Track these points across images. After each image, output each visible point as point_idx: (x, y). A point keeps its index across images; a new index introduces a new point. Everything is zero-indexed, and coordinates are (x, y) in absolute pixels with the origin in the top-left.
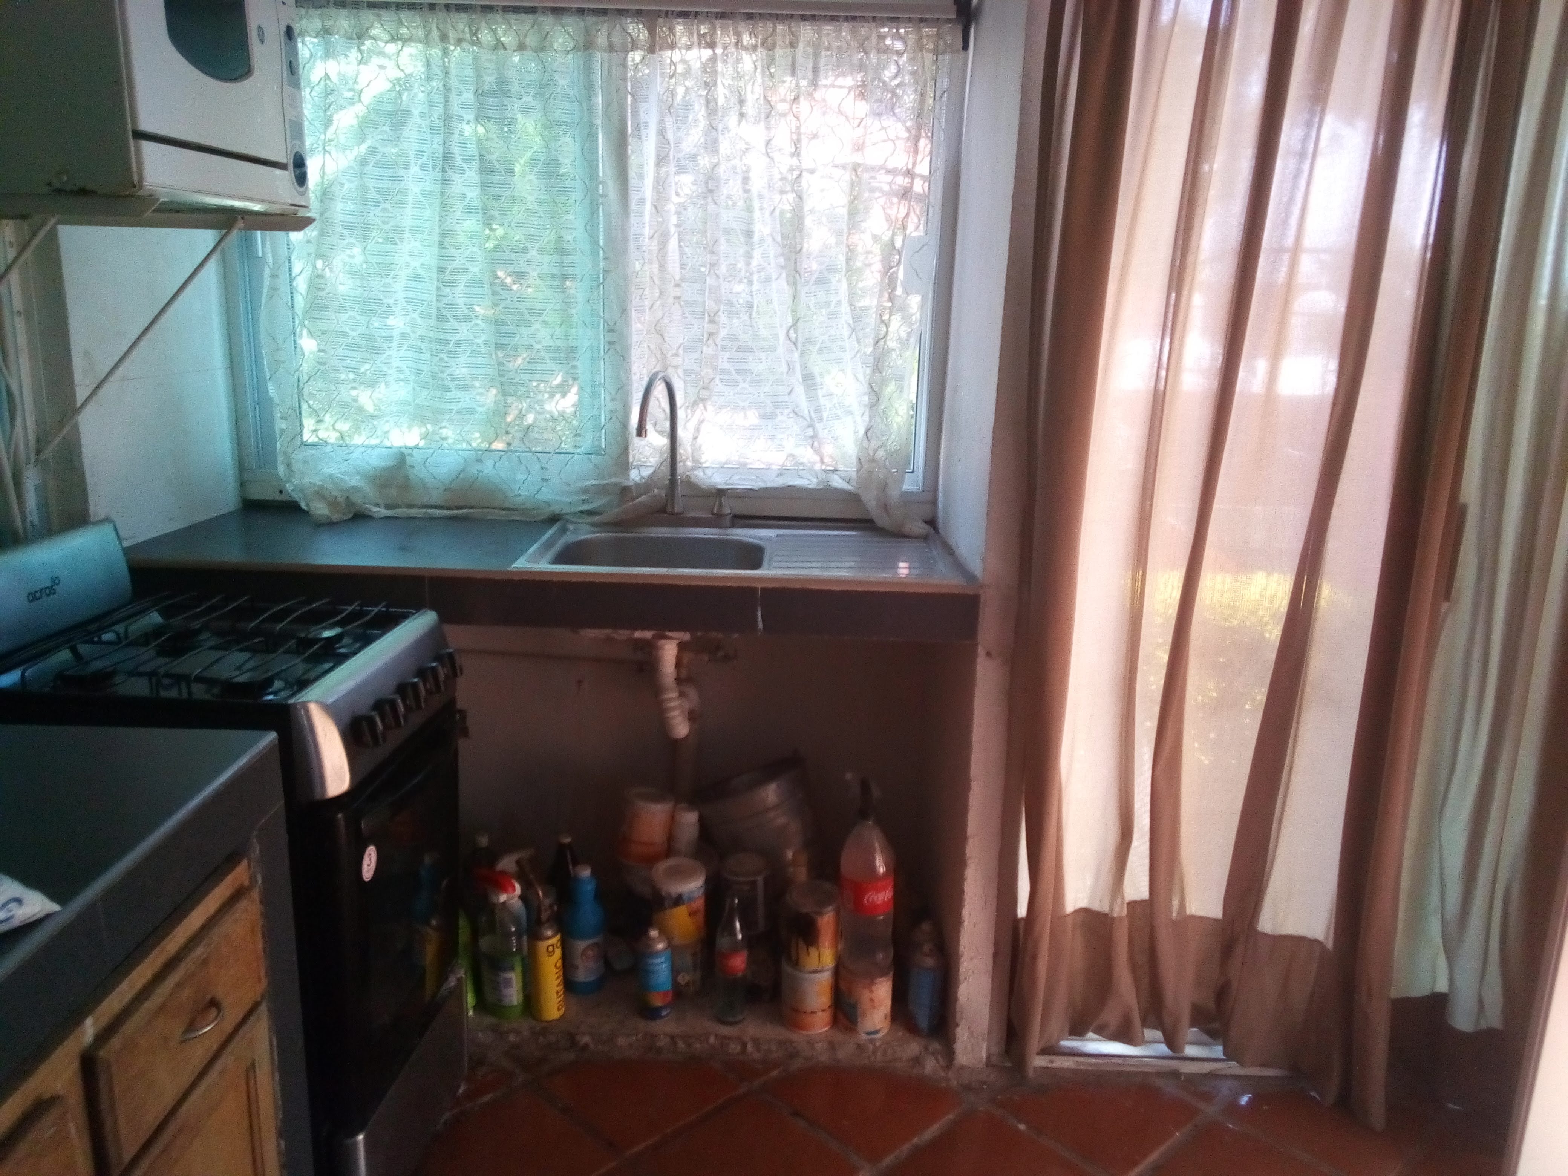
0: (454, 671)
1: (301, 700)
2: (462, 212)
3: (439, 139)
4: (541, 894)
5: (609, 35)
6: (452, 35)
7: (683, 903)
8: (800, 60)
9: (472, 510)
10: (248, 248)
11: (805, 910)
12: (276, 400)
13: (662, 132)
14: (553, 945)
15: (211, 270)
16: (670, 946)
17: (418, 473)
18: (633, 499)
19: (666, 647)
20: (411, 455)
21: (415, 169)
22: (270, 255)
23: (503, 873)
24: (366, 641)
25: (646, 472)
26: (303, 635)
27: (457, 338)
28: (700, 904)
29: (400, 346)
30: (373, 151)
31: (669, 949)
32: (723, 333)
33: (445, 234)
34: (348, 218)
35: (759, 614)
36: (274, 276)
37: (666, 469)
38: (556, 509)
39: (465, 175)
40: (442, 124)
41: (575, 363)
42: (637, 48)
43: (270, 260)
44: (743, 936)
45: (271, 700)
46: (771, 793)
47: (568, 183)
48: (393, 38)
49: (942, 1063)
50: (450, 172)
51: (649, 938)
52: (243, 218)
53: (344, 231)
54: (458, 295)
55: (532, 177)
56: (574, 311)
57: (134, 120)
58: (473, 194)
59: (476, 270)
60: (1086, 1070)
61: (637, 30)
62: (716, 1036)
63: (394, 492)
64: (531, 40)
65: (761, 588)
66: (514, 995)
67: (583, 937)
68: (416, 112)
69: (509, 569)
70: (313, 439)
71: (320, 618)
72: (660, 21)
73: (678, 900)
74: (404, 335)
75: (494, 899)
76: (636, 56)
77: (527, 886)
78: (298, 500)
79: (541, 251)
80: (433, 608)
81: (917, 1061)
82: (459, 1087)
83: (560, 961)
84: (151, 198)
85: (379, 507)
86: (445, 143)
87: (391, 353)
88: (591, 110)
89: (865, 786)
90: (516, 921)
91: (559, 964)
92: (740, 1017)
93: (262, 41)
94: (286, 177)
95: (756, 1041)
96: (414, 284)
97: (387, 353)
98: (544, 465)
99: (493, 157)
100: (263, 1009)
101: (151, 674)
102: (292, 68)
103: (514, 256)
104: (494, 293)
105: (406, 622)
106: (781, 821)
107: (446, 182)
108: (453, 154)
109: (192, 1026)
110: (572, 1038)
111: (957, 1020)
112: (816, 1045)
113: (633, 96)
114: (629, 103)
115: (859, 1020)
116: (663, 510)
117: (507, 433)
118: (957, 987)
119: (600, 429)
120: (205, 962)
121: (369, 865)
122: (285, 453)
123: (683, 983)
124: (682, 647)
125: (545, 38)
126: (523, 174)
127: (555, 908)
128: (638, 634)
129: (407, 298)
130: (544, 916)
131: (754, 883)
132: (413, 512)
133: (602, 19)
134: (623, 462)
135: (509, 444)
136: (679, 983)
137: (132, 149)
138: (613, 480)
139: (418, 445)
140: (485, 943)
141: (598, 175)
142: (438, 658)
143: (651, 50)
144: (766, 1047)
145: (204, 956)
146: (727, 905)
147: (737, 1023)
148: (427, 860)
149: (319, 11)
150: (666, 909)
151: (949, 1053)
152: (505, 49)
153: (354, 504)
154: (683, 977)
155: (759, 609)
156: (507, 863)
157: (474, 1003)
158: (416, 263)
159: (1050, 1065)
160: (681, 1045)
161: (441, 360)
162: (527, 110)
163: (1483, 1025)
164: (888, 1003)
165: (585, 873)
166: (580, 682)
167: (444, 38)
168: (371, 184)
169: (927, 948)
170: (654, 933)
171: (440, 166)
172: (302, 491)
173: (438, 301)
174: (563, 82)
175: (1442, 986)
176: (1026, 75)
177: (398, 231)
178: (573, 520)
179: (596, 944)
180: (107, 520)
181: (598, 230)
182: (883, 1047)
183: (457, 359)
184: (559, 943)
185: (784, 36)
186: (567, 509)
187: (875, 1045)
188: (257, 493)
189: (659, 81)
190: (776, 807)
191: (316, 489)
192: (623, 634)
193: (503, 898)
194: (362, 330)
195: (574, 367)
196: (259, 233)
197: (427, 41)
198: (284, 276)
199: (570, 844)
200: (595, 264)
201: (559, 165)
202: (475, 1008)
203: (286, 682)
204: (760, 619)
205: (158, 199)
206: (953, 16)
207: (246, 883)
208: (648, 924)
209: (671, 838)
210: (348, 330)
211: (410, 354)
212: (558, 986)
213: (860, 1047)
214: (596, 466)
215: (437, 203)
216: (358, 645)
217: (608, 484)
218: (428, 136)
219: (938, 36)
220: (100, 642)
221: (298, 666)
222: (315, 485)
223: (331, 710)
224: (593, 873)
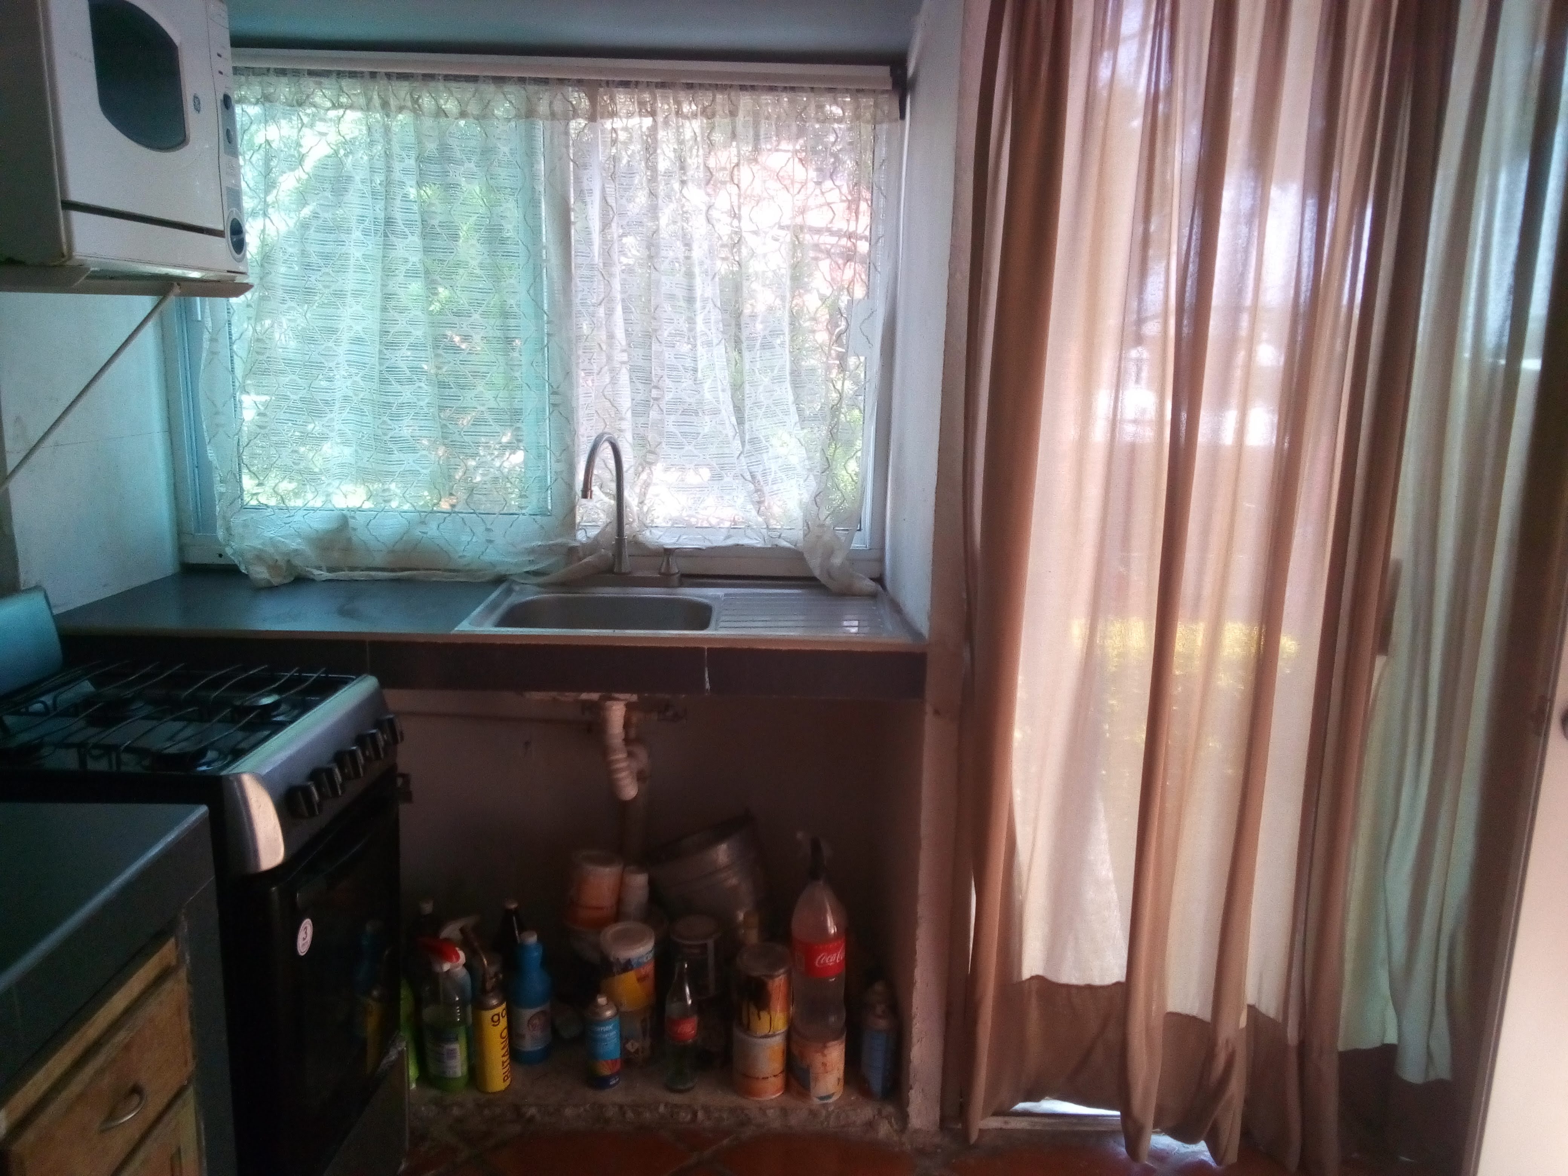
0: (395, 737)
1: (235, 771)
2: (405, 276)
3: (381, 205)
4: (486, 962)
5: (551, 103)
6: (393, 102)
7: (632, 969)
8: (740, 129)
9: (415, 572)
10: (187, 313)
11: (755, 974)
12: (215, 463)
13: (604, 199)
14: (498, 1015)
15: (149, 334)
16: (619, 1013)
17: (361, 533)
18: (580, 559)
19: (614, 708)
20: (353, 518)
21: (357, 234)
22: (209, 319)
23: (447, 940)
24: (304, 707)
25: (593, 533)
26: (238, 703)
27: (400, 401)
28: (649, 969)
29: (342, 408)
30: (315, 216)
31: (618, 1017)
32: (668, 396)
33: (387, 297)
34: (291, 283)
35: (707, 675)
36: (213, 340)
37: (612, 530)
38: (502, 570)
39: (408, 240)
40: (383, 190)
41: (518, 425)
42: (579, 117)
43: (209, 324)
44: (692, 1002)
45: (204, 771)
46: (722, 853)
47: (511, 248)
48: (334, 105)
49: (895, 1127)
50: (392, 238)
51: (597, 1006)
52: (179, 284)
53: (285, 295)
54: (402, 357)
55: (474, 242)
56: (517, 374)
57: (64, 190)
58: (415, 258)
59: (419, 333)
60: (1041, 1130)
61: (579, 99)
62: (666, 1105)
63: (336, 555)
64: (473, 108)
65: (708, 649)
66: (458, 1066)
67: (531, 1006)
68: (358, 178)
69: (453, 632)
70: (254, 503)
71: (257, 685)
72: (601, 90)
73: (627, 966)
74: (346, 398)
75: (437, 969)
76: (577, 124)
77: (471, 955)
78: (236, 562)
79: (484, 314)
80: (372, 673)
81: (870, 1125)
82: (400, 1163)
83: (506, 1031)
84: (80, 269)
85: (321, 570)
86: (386, 209)
87: (332, 416)
88: (533, 177)
89: (816, 846)
90: (461, 991)
91: (505, 1033)
92: (689, 1085)
93: (198, 110)
94: (223, 245)
95: (706, 1109)
96: (355, 347)
97: (330, 416)
98: (489, 527)
99: (435, 222)
100: (190, 1093)
101: (81, 747)
102: (229, 137)
103: (456, 319)
104: (437, 355)
105: (346, 688)
106: (733, 881)
107: (387, 246)
108: (396, 219)
109: (112, 1115)
110: (517, 1109)
111: (911, 1082)
112: (768, 1111)
113: (574, 162)
114: (572, 169)
115: (812, 1084)
116: (610, 570)
117: (451, 494)
118: (910, 1050)
119: (544, 490)
120: (127, 1048)
121: (304, 939)
122: (224, 518)
123: (632, 1050)
124: (630, 707)
125: (486, 107)
126: (467, 239)
127: (501, 976)
128: (584, 696)
129: (349, 361)
130: (489, 985)
131: (705, 946)
132: (357, 574)
133: (543, 88)
134: (569, 522)
135: (453, 506)
136: (629, 1052)
137: (62, 221)
138: (559, 540)
139: (361, 507)
140: (429, 1013)
141: (541, 240)
142: (378, 724)
143: (592, 118)
144: (716, 1115)
145: (127, 1041)
146: (677, 970)
147: (688, 1090)
148: (369, 928)
149: (259, 79)
150: (614, 976)
151: (904, 1117)
152: (447, 116)
153: (295, 567)
154: (632, 1045)
155: (706, 669)
156: (451, 931)
157: (417, 1075)
158: (358, 327)
159: (1004, 1127)
160: (630, 1115)
161: (384, 422)
162: (471, 176)
163: (1432, 1076)
164: (841, 1066)
165: (532, 939)
166: (527, 744)
167: (385, 105)
168: (313, 248)
169: (879, 1009)
170: (602, 1000)
171: (382, 231)
172: (242, 555)
173: (381, 364)
174: (504, 149)
175: (1391, 1038)
176: (959, 146)
177: (340, 294)
178: (518, 580)
179: (543, 1012)
180: (37, 588)
181: (542, 294)
182: (836, 1111)
183: (401, 422)
184: (504, 1012)
185: (723, 105)
186: (514, 570)
187: (827, 1111)
188: (196, 557)
189: (600, 148)
190: (727, 867)
191: (256, 553)
192: (570, 696)
193: (446, 967)
194: (302, 393)
195: (518, 429)
196: (198, 299)
197: (368, 108)
198: (224, 340)
199: (516, 909)
200: (540, 329)
201: (501, 230)
202: (419, 1080)
203: (220, 752)
204: (707, 679)
205: (89, 269)
206: (889, 87)
207: (174, 963)
208: (597, 991)
209: (620, 901)
210: (288, 394)
211: (352, 417)
212: (503, 1056)
213: (813, 1113)
214: (542, 527)
215: (380, 266)
216: (296, 712)
217: (553, 545)
218: (369, 201)
219: (876, 105)
220: (28, 714)
221: (235, 735)
222: (255, 548)
223: (266, 781)
224: (539, 939)
